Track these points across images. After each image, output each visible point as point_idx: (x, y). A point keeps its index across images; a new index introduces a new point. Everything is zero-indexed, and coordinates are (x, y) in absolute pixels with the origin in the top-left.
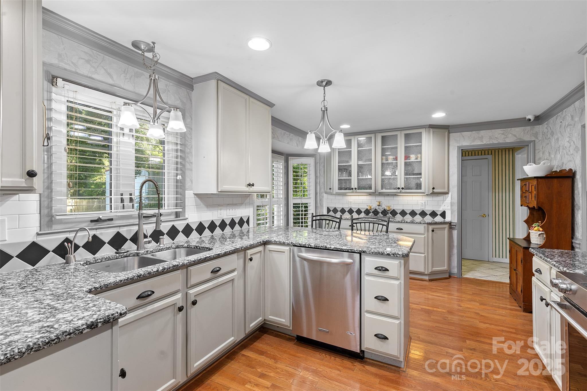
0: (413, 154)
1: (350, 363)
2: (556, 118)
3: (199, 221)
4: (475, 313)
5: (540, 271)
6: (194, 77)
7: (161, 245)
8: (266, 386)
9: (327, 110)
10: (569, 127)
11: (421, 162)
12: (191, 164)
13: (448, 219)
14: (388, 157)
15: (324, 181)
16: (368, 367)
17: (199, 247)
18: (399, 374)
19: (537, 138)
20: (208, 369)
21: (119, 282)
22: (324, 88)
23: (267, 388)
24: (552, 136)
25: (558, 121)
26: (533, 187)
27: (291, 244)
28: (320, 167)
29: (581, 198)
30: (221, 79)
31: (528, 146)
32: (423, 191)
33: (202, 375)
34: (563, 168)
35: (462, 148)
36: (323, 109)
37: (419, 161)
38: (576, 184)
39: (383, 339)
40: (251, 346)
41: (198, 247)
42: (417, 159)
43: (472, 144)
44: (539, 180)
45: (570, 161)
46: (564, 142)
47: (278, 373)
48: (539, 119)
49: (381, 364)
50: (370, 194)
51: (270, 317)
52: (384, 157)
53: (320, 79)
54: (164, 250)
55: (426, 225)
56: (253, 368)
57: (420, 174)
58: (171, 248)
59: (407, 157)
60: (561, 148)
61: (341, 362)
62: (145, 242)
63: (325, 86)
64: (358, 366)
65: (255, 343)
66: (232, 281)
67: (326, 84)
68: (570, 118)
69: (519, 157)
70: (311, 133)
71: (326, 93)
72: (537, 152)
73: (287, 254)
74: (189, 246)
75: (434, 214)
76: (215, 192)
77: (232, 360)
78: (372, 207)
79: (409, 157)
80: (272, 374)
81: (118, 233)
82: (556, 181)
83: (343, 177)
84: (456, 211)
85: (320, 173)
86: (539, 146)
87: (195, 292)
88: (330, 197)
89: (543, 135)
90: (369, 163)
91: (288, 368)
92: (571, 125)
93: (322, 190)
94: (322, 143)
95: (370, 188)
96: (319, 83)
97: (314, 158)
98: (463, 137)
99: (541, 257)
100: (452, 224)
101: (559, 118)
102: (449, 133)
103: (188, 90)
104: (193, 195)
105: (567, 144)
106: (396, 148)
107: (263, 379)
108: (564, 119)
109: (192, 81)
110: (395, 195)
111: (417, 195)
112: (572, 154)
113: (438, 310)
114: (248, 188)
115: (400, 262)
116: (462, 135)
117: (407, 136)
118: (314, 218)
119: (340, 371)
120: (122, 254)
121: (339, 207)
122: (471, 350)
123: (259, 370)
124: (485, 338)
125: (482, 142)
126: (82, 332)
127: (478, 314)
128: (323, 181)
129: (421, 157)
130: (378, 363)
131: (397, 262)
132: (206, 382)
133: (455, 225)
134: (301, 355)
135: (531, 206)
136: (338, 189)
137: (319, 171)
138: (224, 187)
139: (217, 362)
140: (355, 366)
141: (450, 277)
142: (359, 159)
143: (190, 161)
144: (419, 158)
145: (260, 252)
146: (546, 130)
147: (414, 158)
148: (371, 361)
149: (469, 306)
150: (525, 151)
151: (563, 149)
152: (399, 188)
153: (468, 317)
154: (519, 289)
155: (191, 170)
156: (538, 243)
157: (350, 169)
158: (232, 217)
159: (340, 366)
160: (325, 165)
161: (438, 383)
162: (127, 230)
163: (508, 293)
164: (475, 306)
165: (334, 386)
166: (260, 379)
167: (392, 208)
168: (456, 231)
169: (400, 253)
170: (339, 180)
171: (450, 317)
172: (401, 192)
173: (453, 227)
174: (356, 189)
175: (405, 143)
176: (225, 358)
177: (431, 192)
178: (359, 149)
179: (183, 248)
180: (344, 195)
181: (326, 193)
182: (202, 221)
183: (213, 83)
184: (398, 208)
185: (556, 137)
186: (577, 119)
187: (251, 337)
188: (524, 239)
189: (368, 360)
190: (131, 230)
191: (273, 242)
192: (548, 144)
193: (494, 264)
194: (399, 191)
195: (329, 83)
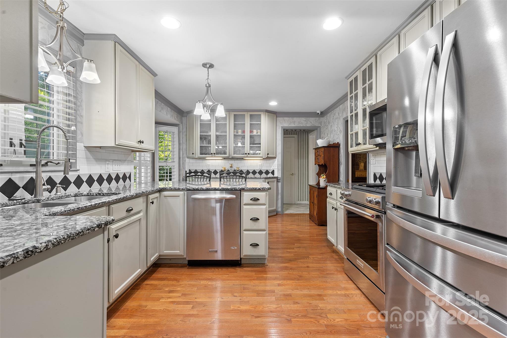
0: (255, 129)
1: (234, 269)
2: (331, 114)
3: (89, 174)
4: (296, 230)
5: (331, 193)
6: (86, 33)
7: (58, 194)
8: (178, 296)
9: (210, 87)
10: (337, 119)
11: (260, 135)
12: (81, 117)
13: (276, 175)
14: (239, 130)
15: (187, 148)
16: (245, 269)
17: (103, 193)
18: (265, 267)
19: (321, 125)
20: (118, 300)
21: (64, 211)
22: (208, 69)
23: (179, 297)
24: (329, 124)
25: (332, 115)
26: (322, 152)
27: (185, 189)
28: (182, 136)
29: (342, 158)
30: (118, 42)
31: (317, 129)
32: (262, 156)
33: (115, 305)
34: (334, 142)
35: (284, 128)
36: (207, 86)
37: (259, 135)
38: (340, 151)
39: (255, 246)
40: (151, 277)
41: (101, 194)
42: (257, 133)
43: (289, 126)
44: (325, 148)
45: (338, 138)
46: (335, 128)
47: (183, 287)
48: (323, 114)
49: (253, 265)
50: (225, 158)
51: (165, 252)
52: (235, 131)
53: (205, 62)
54: (64, 198)
55: (264, 179)
56: (161, 289)
57: (260, 144)
58: (70, 196)
59: (251, 132)
60: (333, 131)
61: (227, 270)
62: (44, 189)
63: (209, 68)
64: (238, 270)
65: (153, 275)
66: (139, 221)
67: (210, 66)
68: (338, 114)
69: (311, 137)
70: (199, 102)
71: (209, 73)
72: (321, 133)
73: (181, 197)
74: (89, 194)
75: (267, 172)
76: (113, 145)
77: (138, 289)
78: (226, 169)
79: (252, 131)
80: (179, 289)
81: (10, 180)
82: (332, 149)
83: (203, 144)
84: (280, 170)
85: (182, 141)
86: (322, 130)
87: (116, 227)
88: (192, 161)
89: (324, 123)
90: (224, 134)
91: (190, 282)
92: (338, 118)
93: (185, 155)
94: (207, 111)
95: (225, 153)
96: (204, 65)
97: (177, 127)
98: (284, 120)
99: (332, 186)
100: (278, 179)
101: (332, 114)
102: (277, 117)
103: (78, 44)
104: (84, 148)
105: (336, 129)
106: (244, 124)
107: (173, 293)
108: (335, 114)
109: (84, 36)
110: (242, 159)
111: (257, 159)
112: (339, 134)
113: (275, 232)
114: (138, 145)
115: (266, 193)
116: (284, 119)
117: (251, 116)
118: (188, 175)
119: (228, 275)
120: (20, 201)
121: (199, 169)
122: (298, 247)
123: (167, 289)
124: (303, 241)
125: (295, 125)
126: (94, 230)
127: (297, 230)
128: (185, 147)
129: (260, 132)
130: (251, 265)
131: (265, 194)
132: (121, 308)
133: (280, 179)
134: (196, 273)
135: (320, 164)
136: (200, 154)
137: (182, 139)
138: (121, 141)
139: (125, 294)
140: (236, 270)
141: (277, 214)
142: (217, 131)
143: (80, 114)
144: (259, 133)
145: (157, 197)
146: (325, 121)
147: (256, 133)
148: (246, 265)
149: (291, 228)
150: (315, 132)
151: (334, 131)
152: (246, 154)
153: (293, 233)
154: (315, 214)
155: (82, 123)
156: (324, 185)
157: (210, 138)
158: (117, 172)
159: (227, 272)
160: (187, 134)
161: (287, 266)
162: (20, 177)
163: (309, 219)
164: (295, 227)
165: (227, 283)
166: (170, 294)
167: (240, 169)
168: (280, 183)
169: (266, 188)
170: (201, 146)
171: (283, 234)
172: (247, 157)
173: (278, 180)
174: (214, 154)
175: (250, 121)
176: (131, 289)
177: (266, 156)
178: (217, 123)
179: (82, 196)
180: (204, 159)
181: (188, 158)
182: (92, 174)
183: (111, 44)
184: (244, 169)
185: (331, 125)
186: (341, 115)
187: (148, 272)
188: (316, 185)
189: (244, 265)
190: (23, 177)
191: (169, 189)
192: (327, 129)
193: (298, 205)
194: (246, 156)
195: (211, 66)
